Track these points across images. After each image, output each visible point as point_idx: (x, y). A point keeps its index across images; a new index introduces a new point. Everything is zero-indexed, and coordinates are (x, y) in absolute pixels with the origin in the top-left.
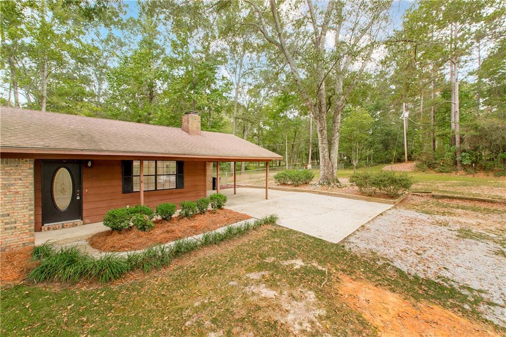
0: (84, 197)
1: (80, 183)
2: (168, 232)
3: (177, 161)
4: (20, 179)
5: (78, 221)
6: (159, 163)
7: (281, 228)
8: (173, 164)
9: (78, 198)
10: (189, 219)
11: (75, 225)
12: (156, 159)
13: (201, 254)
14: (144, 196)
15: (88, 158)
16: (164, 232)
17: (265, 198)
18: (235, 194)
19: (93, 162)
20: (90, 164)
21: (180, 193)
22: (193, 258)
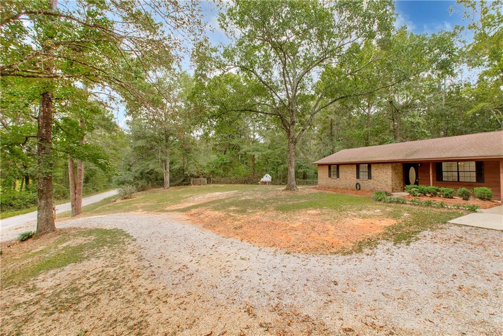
3: (476, 162)
6: (459, 164)
8: (473, 164)
9: (417, 180)
15: (418, 162)
19: (420, 163)
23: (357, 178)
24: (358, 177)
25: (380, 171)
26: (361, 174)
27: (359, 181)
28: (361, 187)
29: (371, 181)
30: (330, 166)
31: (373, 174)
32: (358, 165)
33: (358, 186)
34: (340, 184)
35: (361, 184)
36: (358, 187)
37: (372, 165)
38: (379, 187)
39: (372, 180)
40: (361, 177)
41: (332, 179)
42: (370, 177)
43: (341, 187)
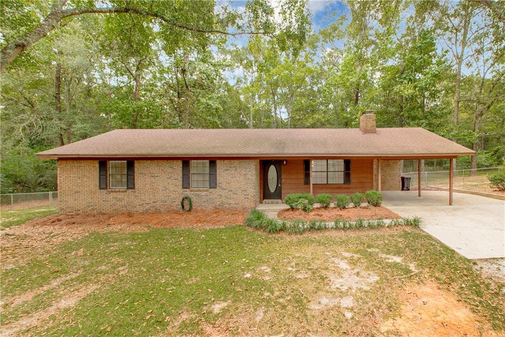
0: (282, 185)
1: (281, 176)
2: (318, 215)
3: (344, 160)
4: (250, 171)
5: (279, 201)
6: (330, 162)
7: (422, 232)
8: (342, 162)
9: (280, 185)
10: (341, 210)
11: (277, 203)
12: (327, 158)
13: (327, 234)
14: (313, 188)
15: (283, 159)
16: (316, 215)
17: (449, 203)
18: (419, 196)
19: (286, 160)
20: (285, 163)
21: (347, 188)
22: (321, 235)
23: (183, 188)
24: (186, 184)
25: (233, 172)
26: (194, 178)
27: (188, 193)
28: (194, 204)
29: (215, 192)
30: (103, 162)
31: (220, 179)
32: (186, 161)
33: (186, 203)
34: (137, 202)
35: (194, 199)
36: (186, 206)
37: (218, 162)
38: (232, 202)
39: (218, 190)
40: (193, 184)
41: (110, 192)
42: (213, 184)
43: (140, 209)
